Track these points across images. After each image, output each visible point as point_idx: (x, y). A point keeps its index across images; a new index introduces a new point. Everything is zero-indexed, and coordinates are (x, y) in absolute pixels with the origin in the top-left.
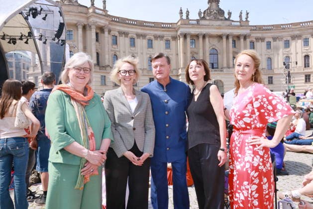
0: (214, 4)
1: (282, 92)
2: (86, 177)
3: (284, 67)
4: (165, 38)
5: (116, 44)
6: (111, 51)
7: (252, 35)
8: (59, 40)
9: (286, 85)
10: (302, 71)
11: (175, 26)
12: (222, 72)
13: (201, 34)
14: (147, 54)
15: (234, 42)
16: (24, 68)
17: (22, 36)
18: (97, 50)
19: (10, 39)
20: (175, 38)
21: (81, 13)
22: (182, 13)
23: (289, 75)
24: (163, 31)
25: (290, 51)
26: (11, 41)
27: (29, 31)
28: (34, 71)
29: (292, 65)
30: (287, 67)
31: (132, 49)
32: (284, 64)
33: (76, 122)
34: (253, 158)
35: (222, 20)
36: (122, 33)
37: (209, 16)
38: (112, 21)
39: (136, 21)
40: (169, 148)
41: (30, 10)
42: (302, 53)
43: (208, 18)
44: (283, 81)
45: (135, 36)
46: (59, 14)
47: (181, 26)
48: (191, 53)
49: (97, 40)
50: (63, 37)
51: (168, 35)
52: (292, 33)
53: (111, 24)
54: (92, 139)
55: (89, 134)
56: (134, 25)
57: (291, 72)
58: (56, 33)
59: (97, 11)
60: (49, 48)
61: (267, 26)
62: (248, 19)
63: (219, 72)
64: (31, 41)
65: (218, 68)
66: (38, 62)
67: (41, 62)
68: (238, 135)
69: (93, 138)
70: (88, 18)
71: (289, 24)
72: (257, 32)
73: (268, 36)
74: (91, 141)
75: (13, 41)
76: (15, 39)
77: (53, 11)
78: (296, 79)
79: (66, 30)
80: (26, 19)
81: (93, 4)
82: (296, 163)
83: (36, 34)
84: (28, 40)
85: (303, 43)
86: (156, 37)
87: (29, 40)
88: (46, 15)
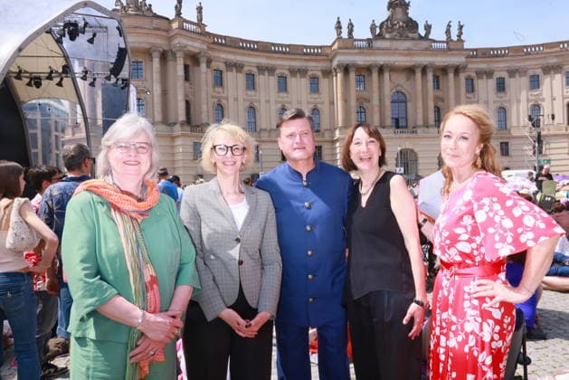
0: (399, 10)
1: (526, 172)
2: (142, 365)
3: (530, 124)
4: (310, 73)
5: (221, 85)
6: (213, 97)
7: (470, 66)
8: (118, 80)
9: (534, 158)
10: (564, 132)
11: (328, 51)
12: (414, 135)
13: (376, 66)
14: (277, 102)
15: (436, 79)
16: (56, 130)
17: (51, 72)
18: (186, 95)
19: (31, 79)
20: (328, 73)
21: (158, 29)
22: (341, 28)
23: (539, 139)
24: (306, 60)
25: (541, 94)
26: (33, 82)
27: (64, 63)
28: (74, 134)
29: (545, 121)
30: (536, 124)
31: (249, 93)
32: (530, 119)
33: (121, 255)
34: (481, 325)
35: (413, 39)
36: (231, 66)
37: (389, 33)
38: (214, 43)
39: (257, 43)
40: (314, 299)
41: (65, 26)
42: (564, 98)
43: (387, 36)
44: (529, 150)
45: (255, 70)
46: (118, 32)
47: (340, 51)
48: (357, 99)
49: (187, 78)
50: (124, 73)
51: (315, 67)
52: (543, 62)
53: (212, 49)
54: (152, 289)
55: (147, 279)
56: (253, 50)
57: (543, 133)
58: (112, 66)
59: (186, 25)
60: (100, 93)
61: (497, 49)
62: (462, 37)
63: (409, 135)
64: (67, 81)
65: (406, 127)
66: (80, 119)
67: (85, 119)
68: (448, 277)
69: (155, 286)
70: (170, 39)
71: (539, 46)
72: (479, 60)
73: (500, 68)
74: (150, 295)
75: (36, 81)
76: (39, 78)
77: (106, 28)
78: (552, 145)
79: (129, 61)
80: (59, 41)
81: (178, 14)
82: (560, 313)
83: (77, 68)
84: (62, 79)
85: (564, 79)
86: (294, 72)
87: (65, 79)
88: (94, 35)
